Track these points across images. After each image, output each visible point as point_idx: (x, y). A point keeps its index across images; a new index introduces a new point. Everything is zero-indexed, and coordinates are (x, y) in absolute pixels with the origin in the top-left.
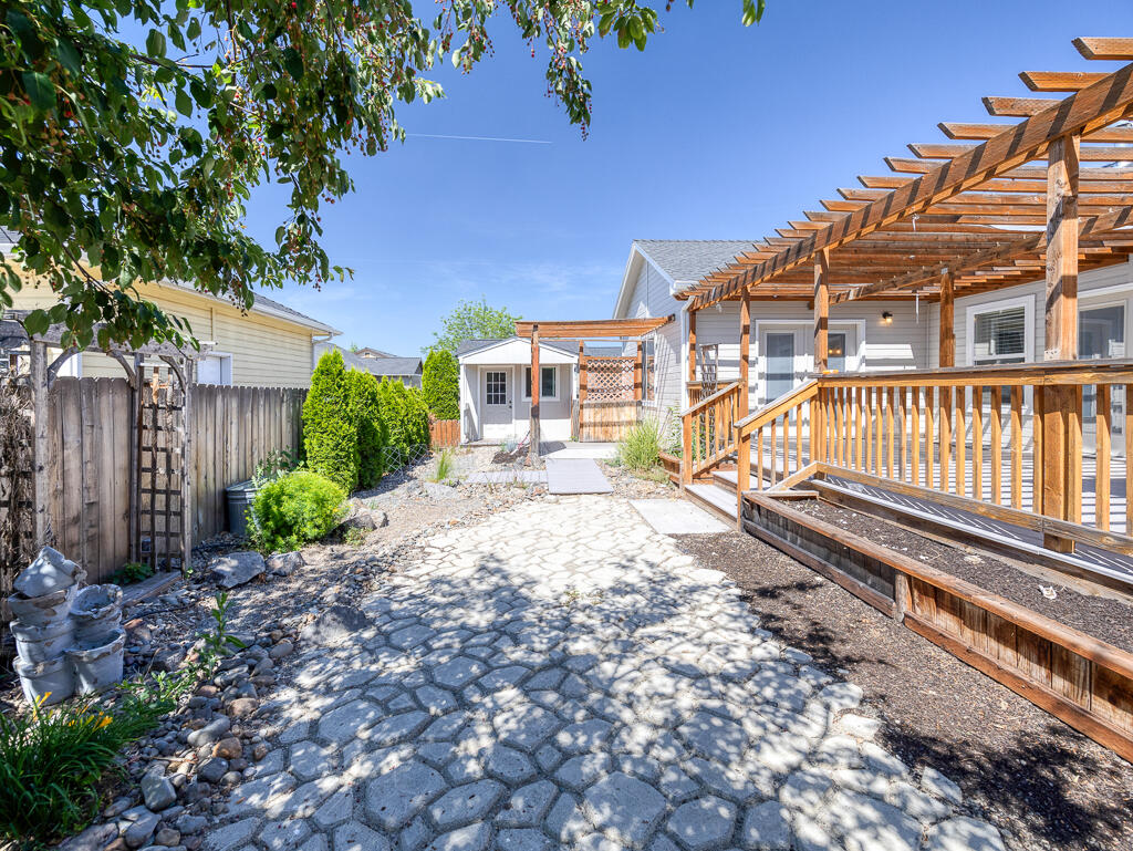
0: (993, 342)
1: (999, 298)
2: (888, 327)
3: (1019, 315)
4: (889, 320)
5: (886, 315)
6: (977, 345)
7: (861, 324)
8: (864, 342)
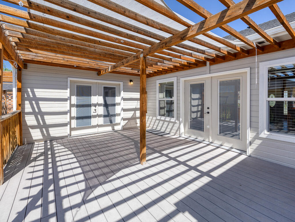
0: (164, 93)
1: (166, 77)
2: (132, 86)
3: (172, 84)
4: (132, 83)
5: (131, 81)
6: (160, 94)
7: (121, 83)
8: (122, 91)
